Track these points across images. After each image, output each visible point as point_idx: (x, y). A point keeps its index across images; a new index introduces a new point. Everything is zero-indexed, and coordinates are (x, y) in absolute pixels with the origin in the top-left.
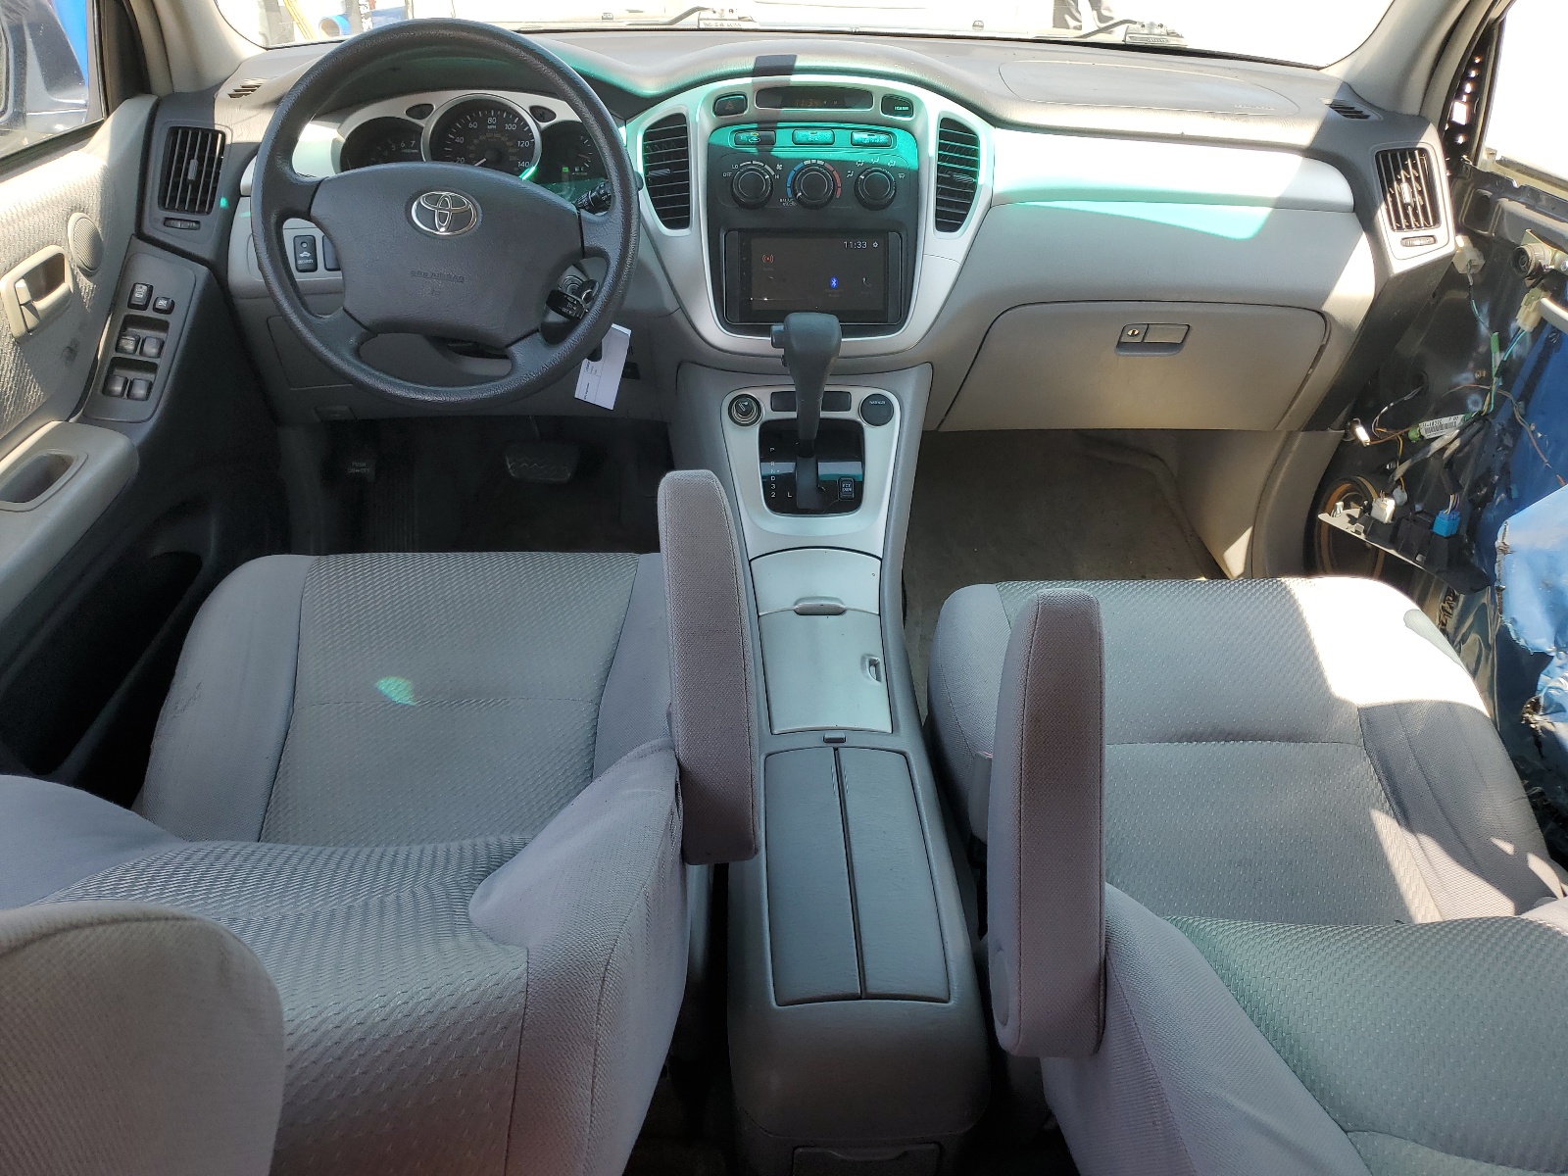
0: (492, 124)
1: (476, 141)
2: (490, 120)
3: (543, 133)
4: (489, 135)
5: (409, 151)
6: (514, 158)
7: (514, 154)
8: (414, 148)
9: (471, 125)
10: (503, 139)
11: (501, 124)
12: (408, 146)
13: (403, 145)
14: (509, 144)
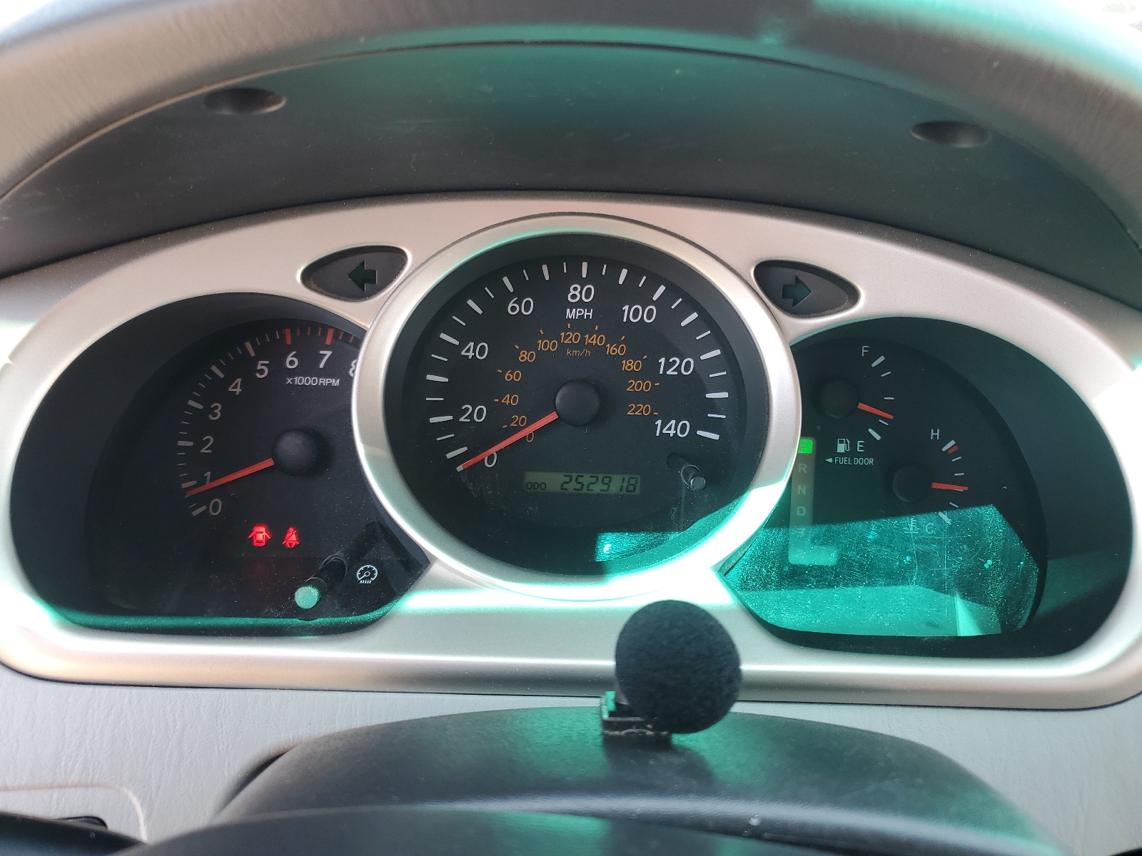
0: (581, 304)
1: (524, 356)
2: (575, 292)
3: (803, 352)
4: (571, 337)
5: (311, 381)
6: (644, 409)
7: (640, 397)
8: (326, 373)
9: (513, 308)
10: (612, 350)
11: (609, 300)
12: (308, 367)
13: (291, 361)
14: (629, 365)
